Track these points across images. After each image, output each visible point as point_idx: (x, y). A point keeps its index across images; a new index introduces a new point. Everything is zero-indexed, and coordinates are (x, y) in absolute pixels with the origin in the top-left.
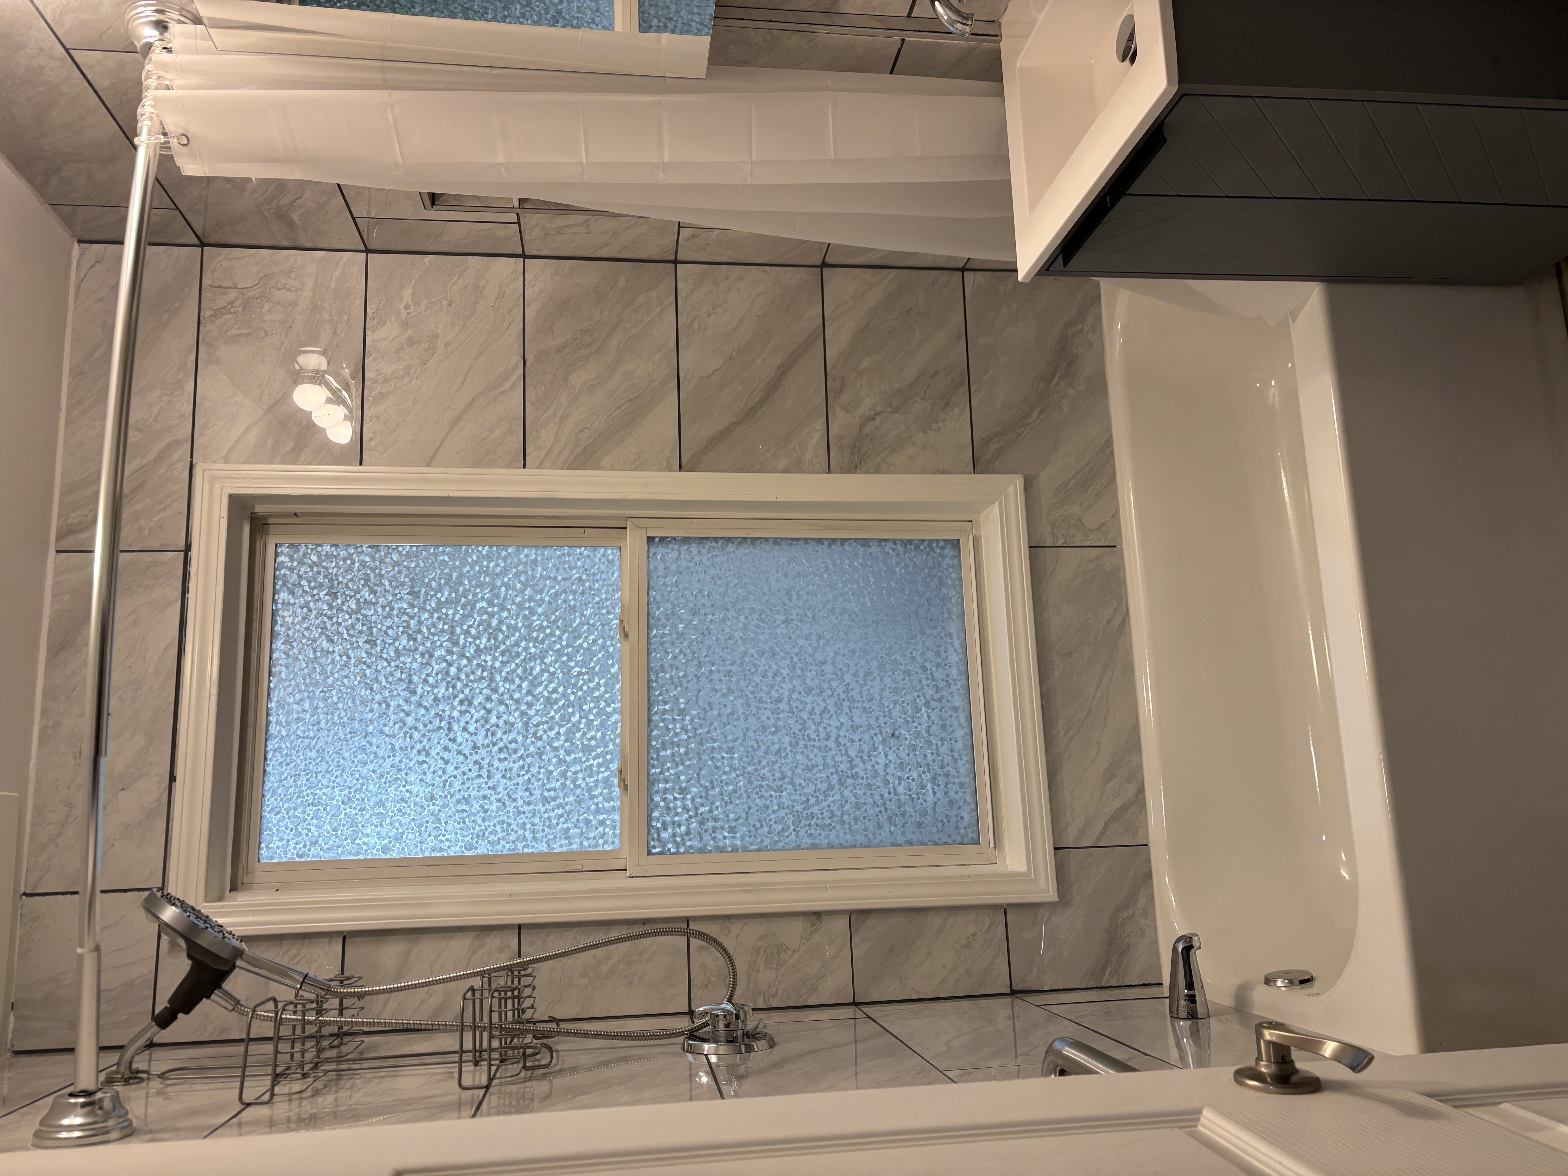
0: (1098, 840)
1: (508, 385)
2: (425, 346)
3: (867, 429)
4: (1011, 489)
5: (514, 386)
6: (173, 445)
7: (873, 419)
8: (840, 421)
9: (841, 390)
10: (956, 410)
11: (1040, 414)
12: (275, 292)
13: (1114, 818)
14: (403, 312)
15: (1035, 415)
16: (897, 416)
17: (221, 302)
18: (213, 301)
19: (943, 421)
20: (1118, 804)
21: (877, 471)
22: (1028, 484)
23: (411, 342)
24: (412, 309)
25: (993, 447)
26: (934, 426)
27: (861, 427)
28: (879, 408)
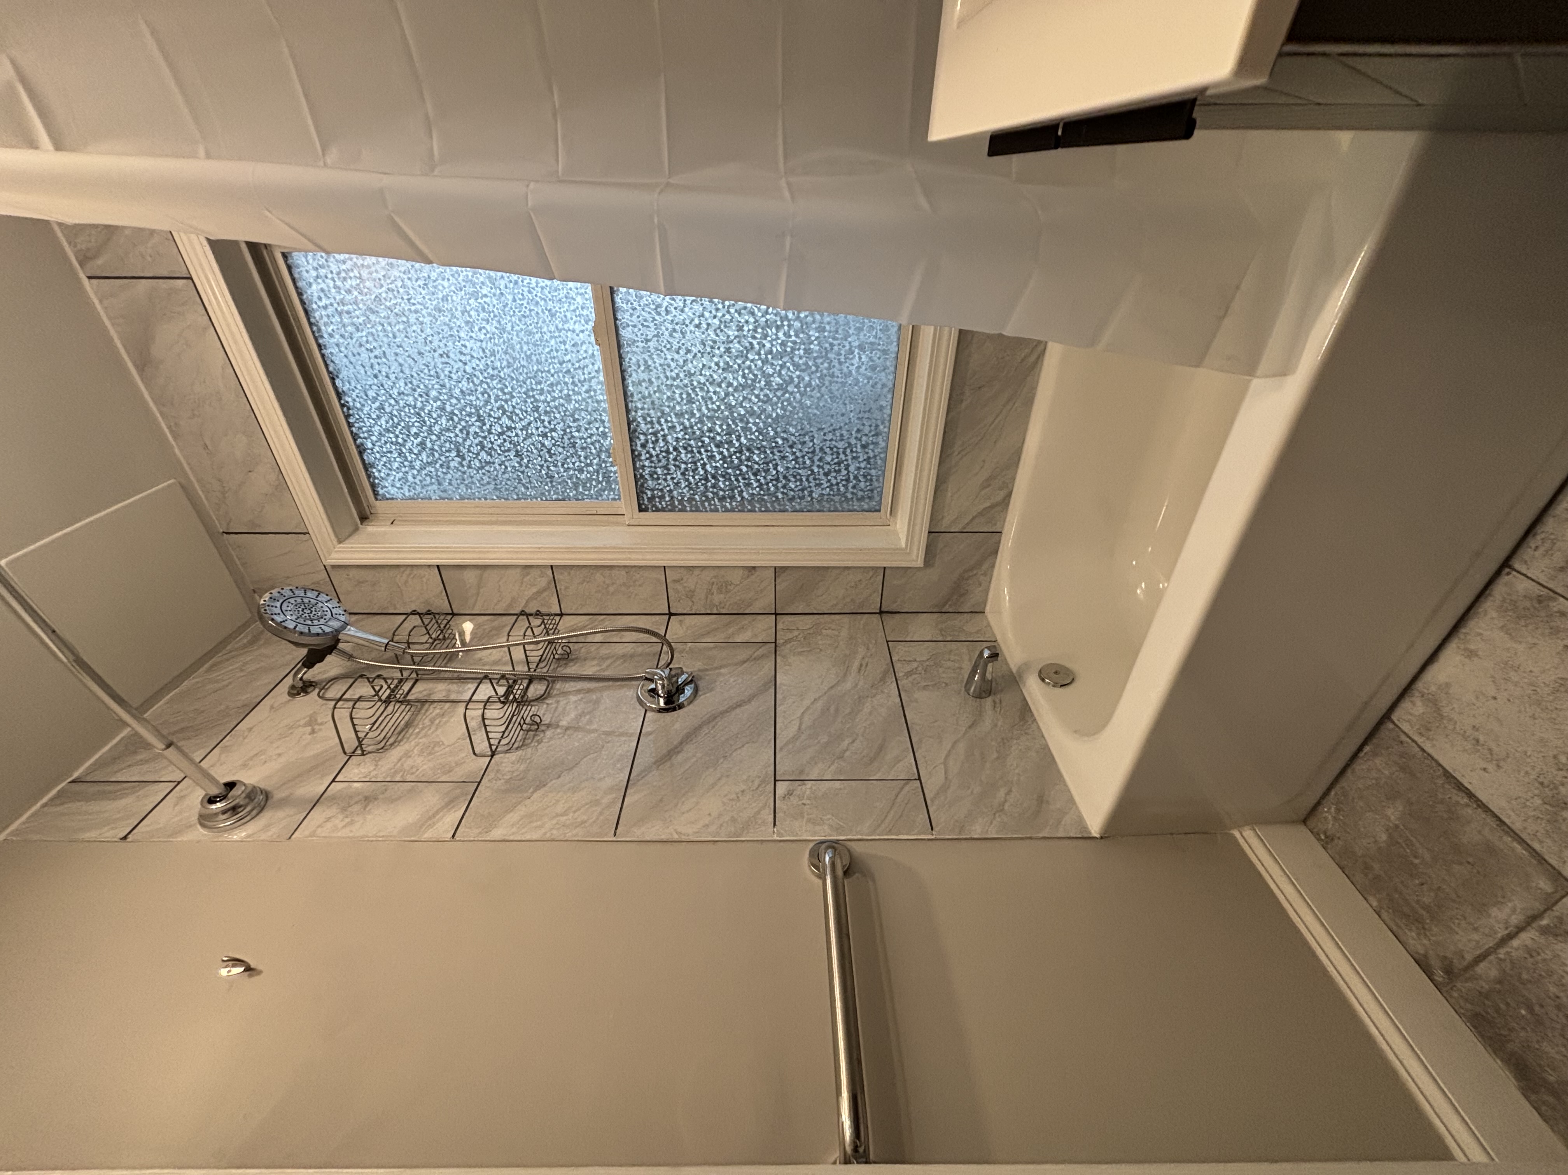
0: (965, 527)
13: (981, 514)
20: (988, 503)
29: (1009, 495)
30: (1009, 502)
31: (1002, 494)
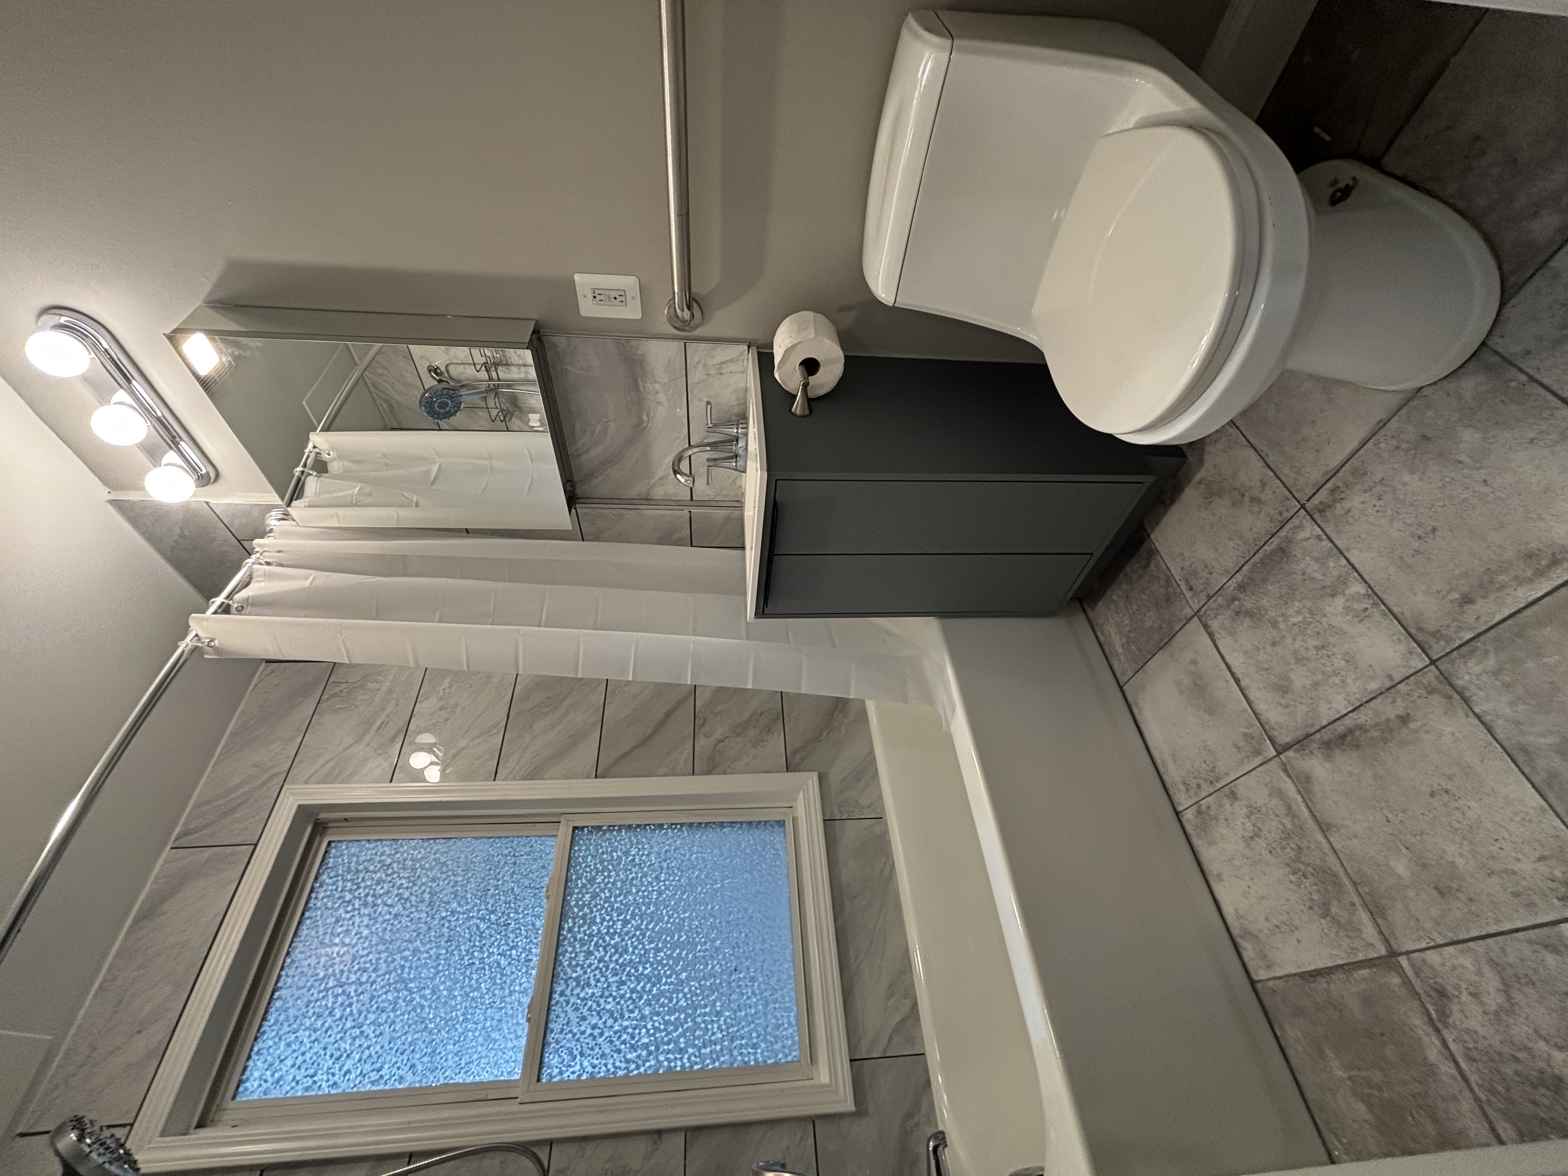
0: (885, 1050)
1: (494, 731)
2: (449, 710)
3: (719, 747)
4: (810, 781)
5: (500, 730)
6: (276, 775)
7: (723, 741)
8: (702, 742)
9: (703, 725)
10: (776, 733)
11: (828, 734)
12: (369, 684)
13: (896, 1031)
14: (441, 692)
15: (824, 735)
16: (738, 739)
17: (337, 690)
18: (331, 690)
19: (767, 741)
20: (898, 1018)
21: (724, 773)
22: (821, 778)
23: (442, 708)
24: (447, 691)
25: (798, 756)
26: (762, 744)
27: (715, 747)
28: (727, 735)
29: (915, 1005)
30: (918, 1011)
31: (908, 1003)
